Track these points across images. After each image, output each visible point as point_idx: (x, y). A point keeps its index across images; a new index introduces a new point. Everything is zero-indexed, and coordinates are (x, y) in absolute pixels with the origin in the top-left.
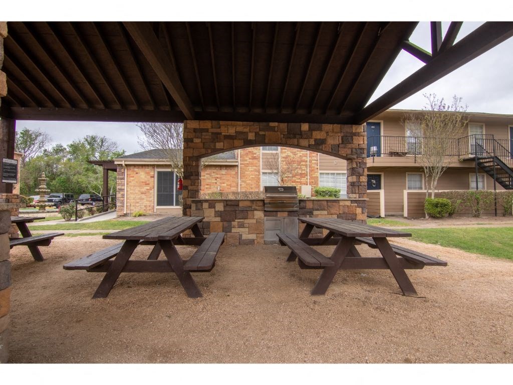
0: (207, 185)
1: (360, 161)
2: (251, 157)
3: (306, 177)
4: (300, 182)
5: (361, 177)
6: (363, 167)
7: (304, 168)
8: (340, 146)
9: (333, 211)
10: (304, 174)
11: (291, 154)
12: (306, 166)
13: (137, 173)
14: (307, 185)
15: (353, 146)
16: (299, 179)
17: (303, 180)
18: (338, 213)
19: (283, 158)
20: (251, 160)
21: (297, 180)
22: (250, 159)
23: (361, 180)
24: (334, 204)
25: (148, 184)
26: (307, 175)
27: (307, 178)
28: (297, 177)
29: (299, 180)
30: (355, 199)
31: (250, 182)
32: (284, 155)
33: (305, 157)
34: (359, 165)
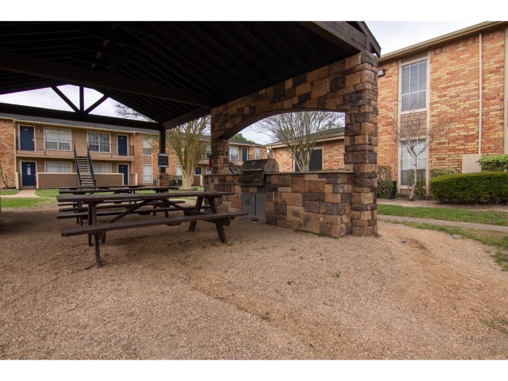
0: (335, 162)
1: (356, 112)
2: (384, 123)
3: (476, 141)
4: (463, 150)
5: (356, 137)
6: (361, 121)
7: (471, 126)
8: (327, 96)
9: (297, 188)
10: (472, 135)
11: (448, 108)
12: (476, 123)
13: (281, 155)
14: (477, 153)
15: (346, 91)
16: (462, 144)
17: (470, 146)
18: (303, 191)
19: (433, 116)
20: (384, 128)
21: (458, 148)
22: (383, 126)
23: (356, 143)
24: (298, 178)
25: (288, 164)
26: (478, 138)
27: (478, 143)
28: (458, 142)
29: (462, 147)
30: (347, 172)
31: (382, 155)
32: (435, 112)
33: (475, 108)
34: (353, 118)
